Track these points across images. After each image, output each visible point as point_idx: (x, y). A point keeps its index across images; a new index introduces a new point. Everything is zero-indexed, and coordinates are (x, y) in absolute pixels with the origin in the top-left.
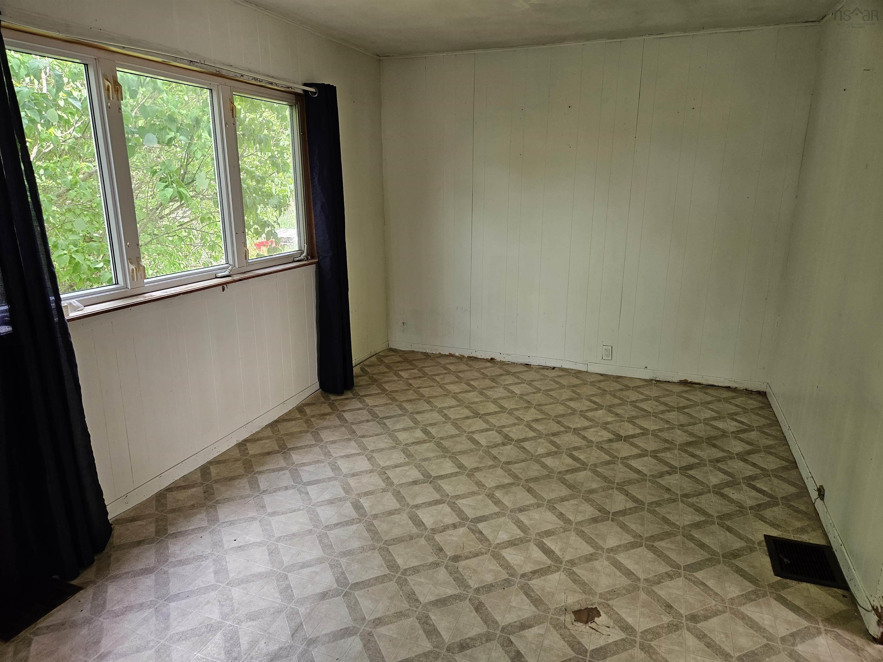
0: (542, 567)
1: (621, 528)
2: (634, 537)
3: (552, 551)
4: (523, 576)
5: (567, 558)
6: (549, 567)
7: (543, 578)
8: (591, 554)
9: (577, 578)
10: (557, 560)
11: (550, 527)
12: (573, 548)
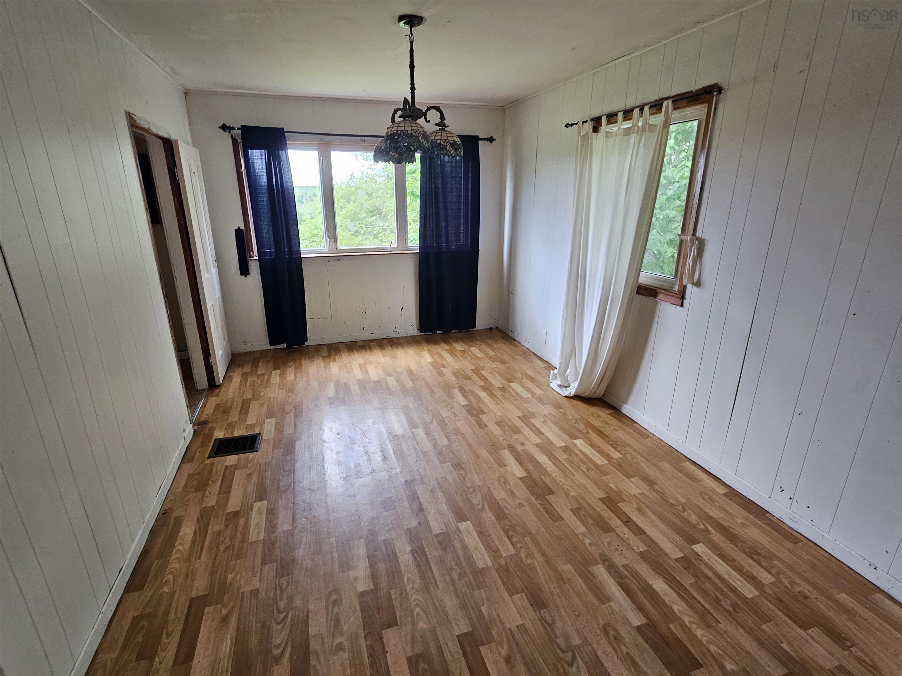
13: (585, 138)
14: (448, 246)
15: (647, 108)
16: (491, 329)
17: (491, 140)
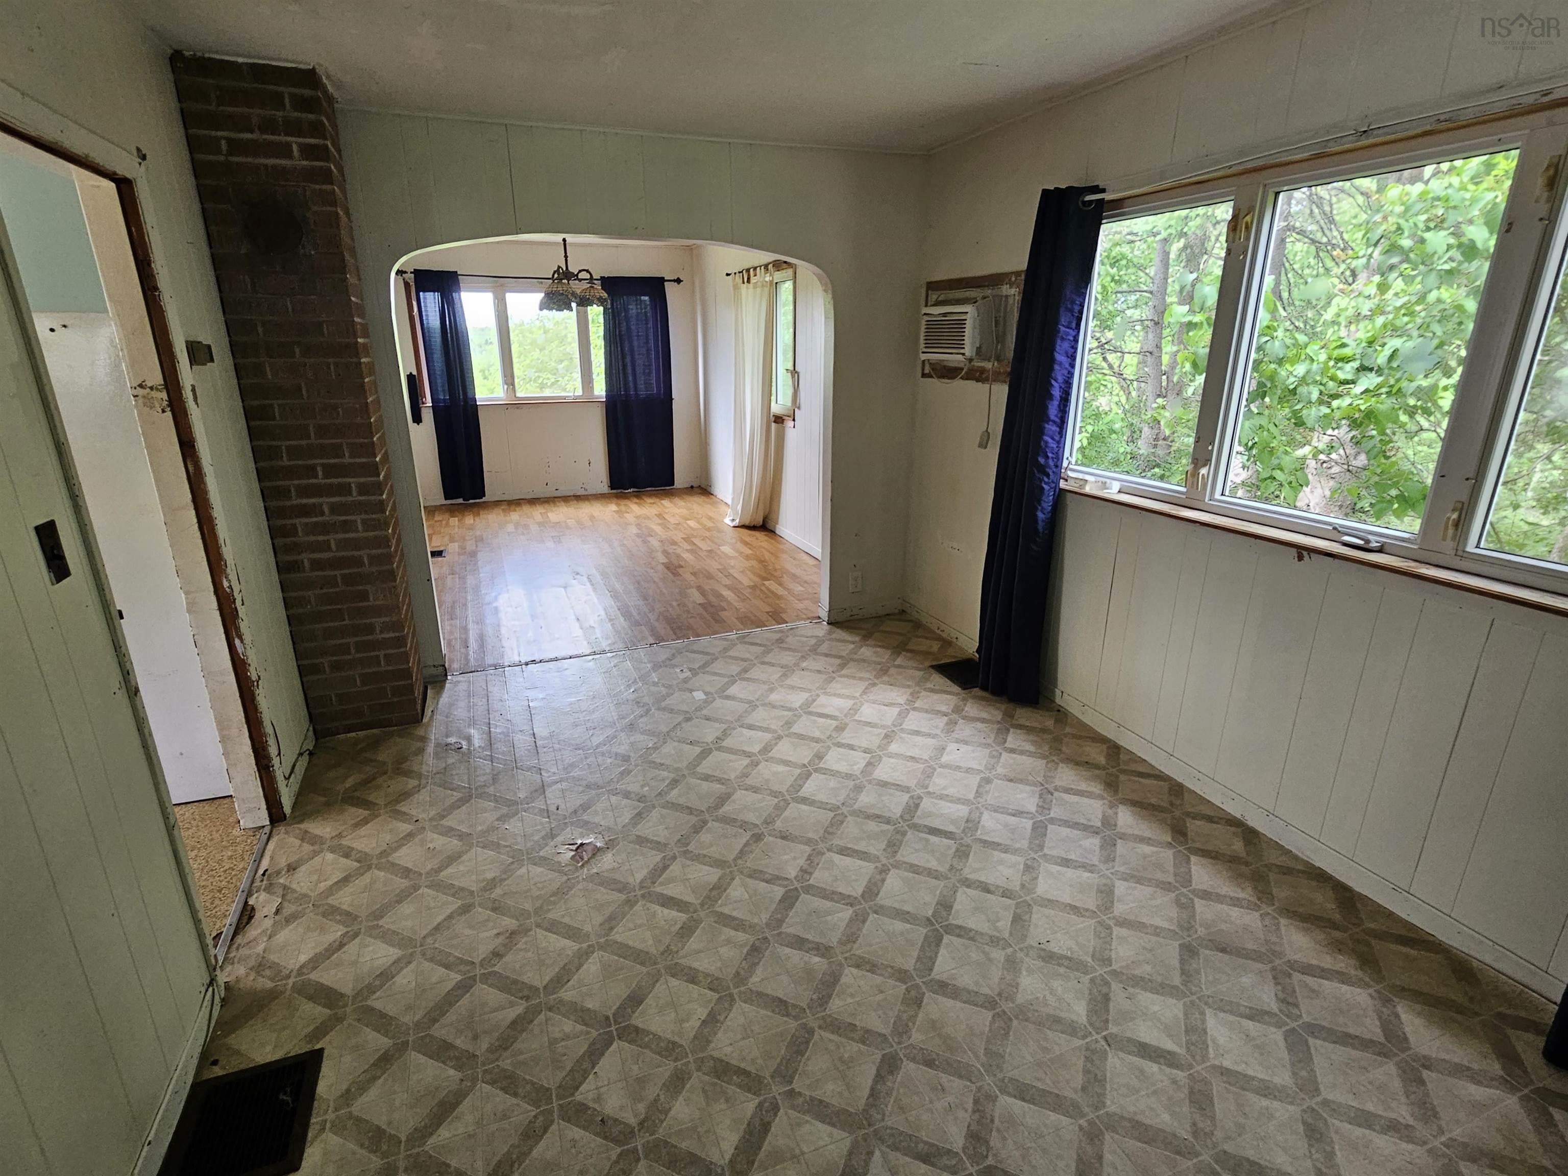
0: (661, 880)
1: (589, 1009)
2: (561, 1001)
3: (663, 906)
4: (674, 858)
5: (638, 907)
6: (654, 883)
7: (652, 866)
8: (612, 929)
9: (612, 886)
10: (649, 896)
11: (693, 943)
12: (640, 926)
13: (736, 287)
14: (637, 395)
15: (770, 266)
16: (692, 487)
17: (678, 281)
